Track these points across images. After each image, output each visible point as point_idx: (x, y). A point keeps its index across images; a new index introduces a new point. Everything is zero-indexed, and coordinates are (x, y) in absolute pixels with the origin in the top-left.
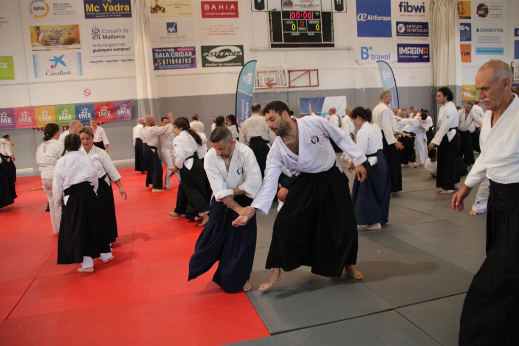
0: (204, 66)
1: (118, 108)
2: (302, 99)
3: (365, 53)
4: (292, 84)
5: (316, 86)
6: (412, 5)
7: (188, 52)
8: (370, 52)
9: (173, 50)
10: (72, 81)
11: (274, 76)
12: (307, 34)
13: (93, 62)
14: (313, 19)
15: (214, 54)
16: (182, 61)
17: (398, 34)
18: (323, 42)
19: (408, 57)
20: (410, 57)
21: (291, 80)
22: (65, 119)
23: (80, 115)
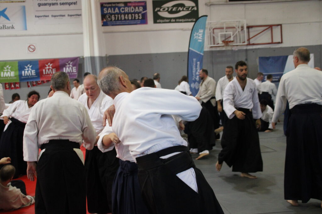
0: (155, 22)
1: (64, 65)
2: (261, 59)
4: (252, 41)
5: (279, 43)
7: (138, 6)
9: (123, 5)
10: (16, 36)
11: (231, 33)
13: (39, 17)
15: (166, 9)
16: (132, 16)
21: (251, 37)
22: (7, 76)
23: (23, 72)
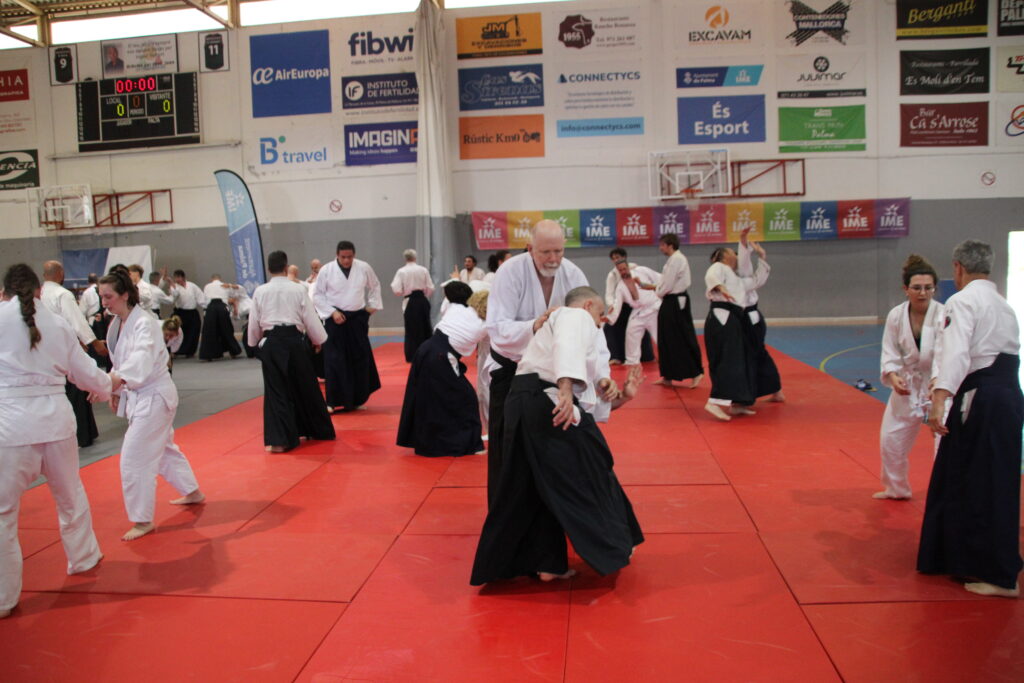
3: (269, 151)
5: (166, 222)
6: (382, 38)
8: (280, 149)
11: (68, 207)
12: (147, 120)
14: (157, 91)
17: (347, 103)
18: (177, 135)
19: (371, 152)
20: (376, 152)
